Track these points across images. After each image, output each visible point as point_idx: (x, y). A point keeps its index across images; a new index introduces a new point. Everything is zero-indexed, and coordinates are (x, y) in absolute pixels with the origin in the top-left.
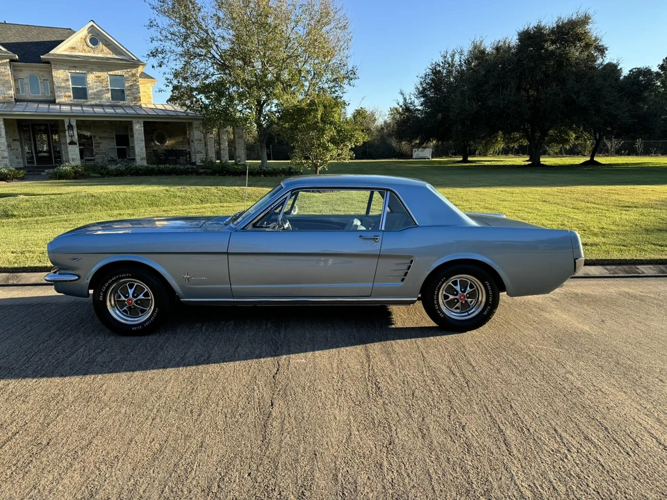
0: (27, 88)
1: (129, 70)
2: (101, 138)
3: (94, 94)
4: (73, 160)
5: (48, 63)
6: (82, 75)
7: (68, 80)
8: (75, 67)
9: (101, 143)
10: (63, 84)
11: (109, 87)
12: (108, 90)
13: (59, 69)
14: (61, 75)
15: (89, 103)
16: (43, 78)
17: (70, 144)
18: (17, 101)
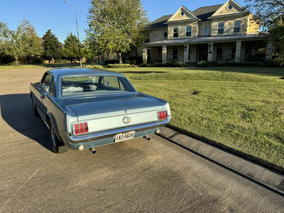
0: (203, 31)
1: (243, 17)
2: (226, 50)
3: (226, 31)
4: (209, 59)
5: (211, 20)
6: (223, 23)
7: (217, 26)
8: (220, 20)
9: (225, 52)
10: (215, 28)
11: (233, 27)
12: (233, 28)
13: (214, 22)
14: (215, 25)
15: (224, 35)
16: (209, 27)
17: (209, 53)
18: (198, 37)
